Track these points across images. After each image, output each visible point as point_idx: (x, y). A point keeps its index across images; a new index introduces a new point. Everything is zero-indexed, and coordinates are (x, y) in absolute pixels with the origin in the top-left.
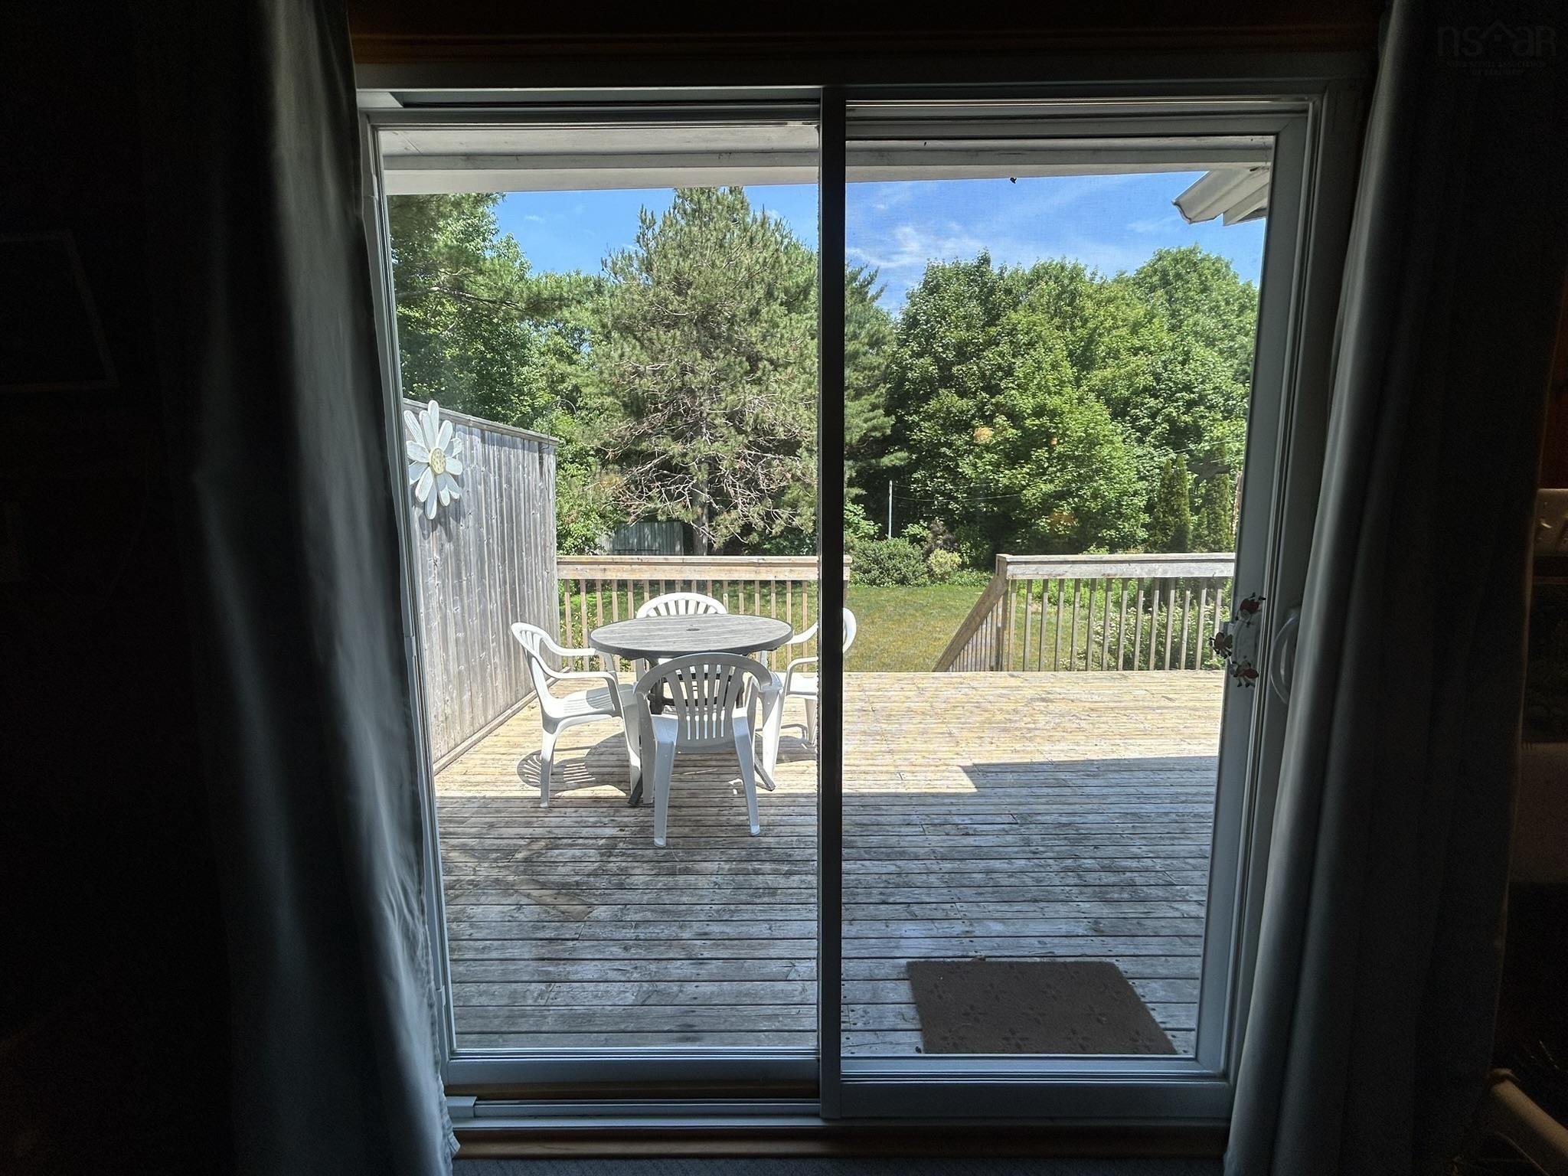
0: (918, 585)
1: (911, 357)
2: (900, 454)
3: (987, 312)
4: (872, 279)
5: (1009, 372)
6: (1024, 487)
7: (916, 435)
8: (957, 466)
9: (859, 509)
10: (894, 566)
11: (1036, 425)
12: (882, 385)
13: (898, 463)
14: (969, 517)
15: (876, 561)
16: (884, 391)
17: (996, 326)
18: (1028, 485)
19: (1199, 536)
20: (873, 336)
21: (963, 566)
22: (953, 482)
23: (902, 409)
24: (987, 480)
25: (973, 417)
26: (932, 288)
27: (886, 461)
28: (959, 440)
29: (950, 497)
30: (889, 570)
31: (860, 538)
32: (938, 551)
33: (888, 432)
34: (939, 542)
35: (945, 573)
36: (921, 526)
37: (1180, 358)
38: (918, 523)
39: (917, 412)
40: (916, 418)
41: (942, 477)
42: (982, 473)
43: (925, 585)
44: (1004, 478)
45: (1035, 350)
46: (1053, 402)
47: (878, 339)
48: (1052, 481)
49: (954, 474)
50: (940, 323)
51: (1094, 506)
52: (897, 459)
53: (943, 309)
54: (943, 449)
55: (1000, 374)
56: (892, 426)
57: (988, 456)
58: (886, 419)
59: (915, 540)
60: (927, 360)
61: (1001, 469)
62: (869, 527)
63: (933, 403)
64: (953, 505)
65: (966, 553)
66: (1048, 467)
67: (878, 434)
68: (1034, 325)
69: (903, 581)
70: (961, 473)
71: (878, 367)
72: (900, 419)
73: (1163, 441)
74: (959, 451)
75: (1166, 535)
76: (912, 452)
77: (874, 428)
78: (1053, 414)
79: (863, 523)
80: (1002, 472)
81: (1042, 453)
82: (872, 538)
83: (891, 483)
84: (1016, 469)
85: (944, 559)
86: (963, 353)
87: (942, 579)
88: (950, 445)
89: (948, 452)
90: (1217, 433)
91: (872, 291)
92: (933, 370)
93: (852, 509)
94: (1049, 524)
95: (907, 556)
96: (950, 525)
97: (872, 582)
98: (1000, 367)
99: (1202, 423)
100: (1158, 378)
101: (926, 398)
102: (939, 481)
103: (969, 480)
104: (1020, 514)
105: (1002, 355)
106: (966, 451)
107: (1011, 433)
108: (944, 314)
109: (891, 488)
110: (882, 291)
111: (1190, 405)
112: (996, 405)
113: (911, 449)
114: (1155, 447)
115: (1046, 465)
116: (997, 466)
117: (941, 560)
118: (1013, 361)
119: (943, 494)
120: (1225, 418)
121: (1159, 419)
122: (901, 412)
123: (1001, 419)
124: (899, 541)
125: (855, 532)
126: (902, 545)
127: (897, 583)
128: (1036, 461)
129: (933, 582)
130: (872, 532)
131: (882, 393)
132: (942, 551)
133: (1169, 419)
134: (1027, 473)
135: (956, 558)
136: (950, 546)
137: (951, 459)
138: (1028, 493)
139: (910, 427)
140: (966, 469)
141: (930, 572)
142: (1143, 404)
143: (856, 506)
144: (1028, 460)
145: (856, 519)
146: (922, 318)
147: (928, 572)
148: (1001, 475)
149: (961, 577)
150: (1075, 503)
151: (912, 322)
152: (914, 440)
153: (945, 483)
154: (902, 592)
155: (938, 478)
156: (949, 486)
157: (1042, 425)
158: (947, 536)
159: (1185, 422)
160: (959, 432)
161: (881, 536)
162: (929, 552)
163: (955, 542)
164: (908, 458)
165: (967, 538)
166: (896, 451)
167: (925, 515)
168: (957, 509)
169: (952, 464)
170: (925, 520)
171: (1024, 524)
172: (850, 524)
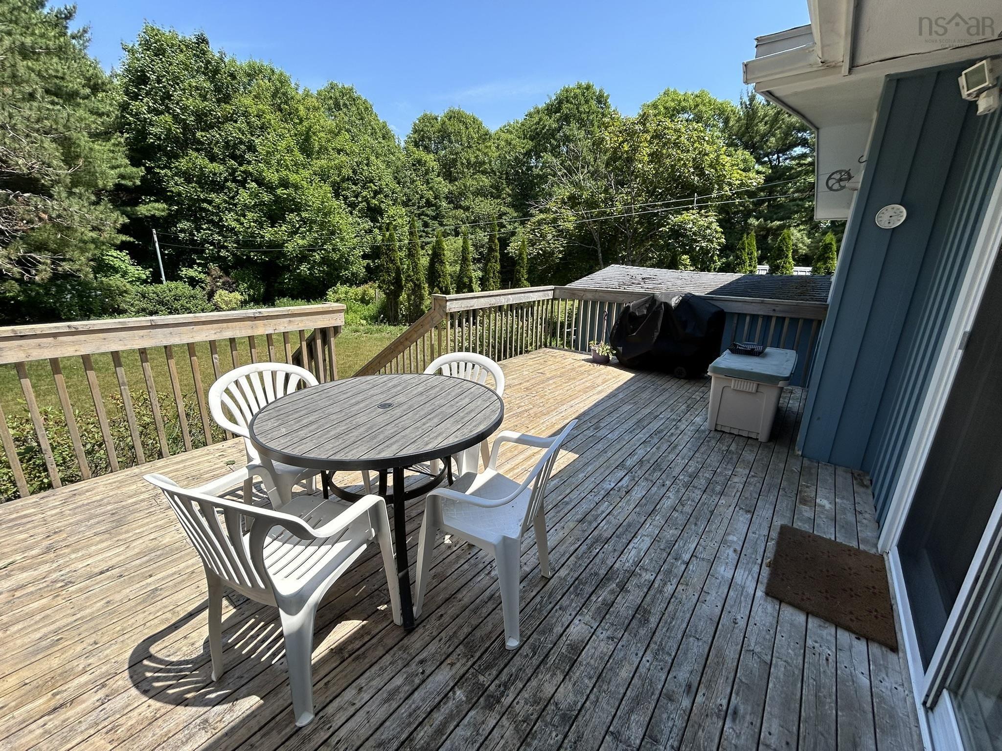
2: (157, 205)
3: (217, 89)
6: (287, 241)
7: (171, 187)
8: (221, 220)
9: (124, 255)
10: (182, 306)
11: (285, 194)
12: (118, 134)
13: (156, 213)
14: (242, 264)
17: (230, 104)
19: (409, 276)
21: (245, 303)
22: (221, 234)
23: (151, 161)
24: (253, 235)
25: (226, 180)
27: (144, 210)
28: (218, 198)
29: (219, 246)
31: (131, 282)
32: (220, 291)
33: (138, 183)
34: (218, 284)
36: (196, 270)
37: (365, 162)
38: (192, 268)
39: (168, 167)
40: (168, 172)
41: (209, 229)
42: (247, 228)
44: (268, 233)
45: (268, 134)
46: (293, 178)
48: (304, 238)
49: (219, 226)
50: (173, 86)
51: (336, 256)
52: (155, 209)
53: (173, 74)
54: (204, 205)
55: (243, 147)
56: (143, 176)
57: (250, 215)
58: (134, 169)
59: (193, 282)
60: (166, 118)
61: (263, 226)
62: (139, 272)
63: (184, 161)
64: (223, 253)
65: (245, 292)
67: (127, 183)
68: (262, 113)
70: (226, 227)
72: (149, 171)
73: (364, 214)
74: (220, 207)
75: (390, 275)
76: (171, 204)
77: (123, 177)
78: (296, 187)
79: (132, 268)
80: (265, 229)
81: (293, 217)
82: (145, 282)
83: (154, 231)
84: (276, 227)
86: (203, 120)
88: (210, 202)
89: (209, 208)
90: (391, 213)
92: (177, 130)
93: (115, 255)
94: (308, 269)
96: (226, 269)
98: (242, 141)
99: (383, 206)
100: (354, 172)
101: (175, 155)
102: (207, 232)
103: (236, 233)
104: (283, 262)
105: (241, 131)
106: (227, 208)
107: (265, 197)
108: (176, 80)
109: (155, 236)
111: (376, 193)
112: (245, 172)
113: (169, 200)
114: (360, 217)
115: (298, 226)
116: (259, 223)
117: (226, 299)
118: (252, 138)
119: (212, 244)
120: (394, 204)
121: (360, 199)
122: (149, 164)
123: (253, 185)
124: (177, 284)
125: (123, 276)
126: (182, 288)
128: (290, 223)
130: (144, 277)
132: (224, 291)
133: (366, 199)
134: (286, 231)
135: (238, 296)
136: (230, 287)
137: (213, 213)
138: (289, 246)
139: (162, 180)
142: (348, 188)
143: (118, 252)
144: (284, 220)
145: (122, 265)
148: (265, 231)
150: (322, 254)
151: (139, 76)
152: (172, 191)
153: (212, 235)
155: (205, 230)
156: (217, 237)
157: (289, 195)
158: (225, 279)
159: (375, 204)
160: (215, 191)
161: (155, 280)
162: (212, 292)
163: (234, 283)
164: (168, 209)
165: (243, 281)
166: (150, 201)
167: (198, 261)
168: (228, 256)
169: (216, 219)
170: (199, 265)
171: (287, 268)
172: (116, 270)
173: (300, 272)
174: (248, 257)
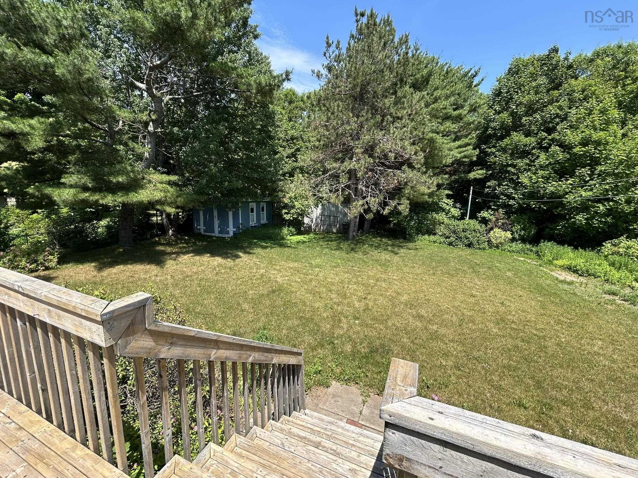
0: (480, 249)
1: (494, 115)
2: (481, 172)
3: (552, 81)
4: (476, 74)
5: (564, 118)
6: (567, 193)
7: (492, 159)
8: (518, 178)
9: (451, 202)
10: (466, 236)
12: (474, 132)
13: (478, 177)
14: (522, 210)
15: (454, 232)
16: (474, 135)
17: (558, 90)
18: (570, 192)
20: (472, 106)
21: (513, 240)
22: (514, 188)
23: (485, 145)
24: (538, 188)
25: (533, 148)
26: (514, 71)
27: (472, 175)
28: (521, 163)
29: (509, 197)
30: (461, 238)
31: (448, 218)
32: (496, 230)
33: (475, 159)
34: (499, 224)
35: (500, 243)
36: (489, 213)
38: (488, 211)
39: (494, 147)
40: (493, 150)
41: (507, 185)
42: (536, 183)
43: (484, 249)
44: (551, 187)
45: (588, 102)
46: (599, 135)
47: (476, 107)
48: (591, 190)
49: (517, 184)
50: (517, 92)
52: (478, 174)
53: (520, 83)
54: (509, 169)
55: (557, 120)
56: (477, 155)
57: (541, 173)
58: (473, 151)
59: (484, 221)
60: (505, 115)
61: (549, 181)
62: (456, 212)
63: (507, 141)
64: (512, 202)
65: (517, 232)
66: (589, 180)
67: (467, 160)
68: (590, 86)
69: (470, 245)
70: (520, 183)
71: (473, 123)
72: (482, 151)
74: (520, 169)
76: (487, 170)
77: (465, 157)
78: (598, 144)
79: (452, 210)
80: (550, 183)
81: (585, 171)
82: (455, 218)
83: (472, 188)
84: (562, 181)
85: (499, 235)
86: (531, 109)
87: (497, 247)
88: (514, 166)
89: (513, 170)
91: (476, 81)
92: (509, 120)
93: (446, 202)
94: (586, 219)
95: (474, 231)
96: (509, 213)
97: (450, 244)
98: (557, 116)
101: (502, 138)
102: (505, 187)
103: (525, 187)
104: (560, 211)
105: (560, 108)
106: (525, 169)
107: (561, 156)
108: (520, 86)
109: (471, 191)
110: (482, 80)
112: (553, 140)
113: (488, 168)
115: (588, 178)
116: (547, 179)
117: (497, 235)
118: (569, 111)
119: (506, 195)
122: (483, 146)
123: (555, 148)
124: (473, 222)
125: (447, 214)
126: (474, 224)
127: (466, 246)
128: (579, 177)
129: (490, 248)
130: (457, 215)
131: (473, 137)
132: (500, 230)
134: (571, 184)
135: (509, 235)
136: (506, 227)
137: (514, 174)
138: (570, 198)
139: (488, 155)
140: (524, 179)
141: (489, 242)
143: (449, 200)
144: (572, 175)
145: (448, 208)
146: (504, 91)
147: (488, 241)
148: (550, 185)
149: (510, 247)
151: (498, 93)
152: (491, 162)
153: (508, 189)
154: (469, 251)
155: (504, 186)
156: (511, 190)
157: (587, 152)
158: (505, 220)
160: (522, 157)
161: (462, 217)
162: (492, 229)
163: (510, 224)
164: (486, 174)
165: (519, 223)
166: (478, 169)
167: (493, 207)
168: (515, 204)
169: (515, 177)
170: (493, 210)
171: (562, 217)
172: (444, 210)
173: (575, 222)
174: (528, 205)
